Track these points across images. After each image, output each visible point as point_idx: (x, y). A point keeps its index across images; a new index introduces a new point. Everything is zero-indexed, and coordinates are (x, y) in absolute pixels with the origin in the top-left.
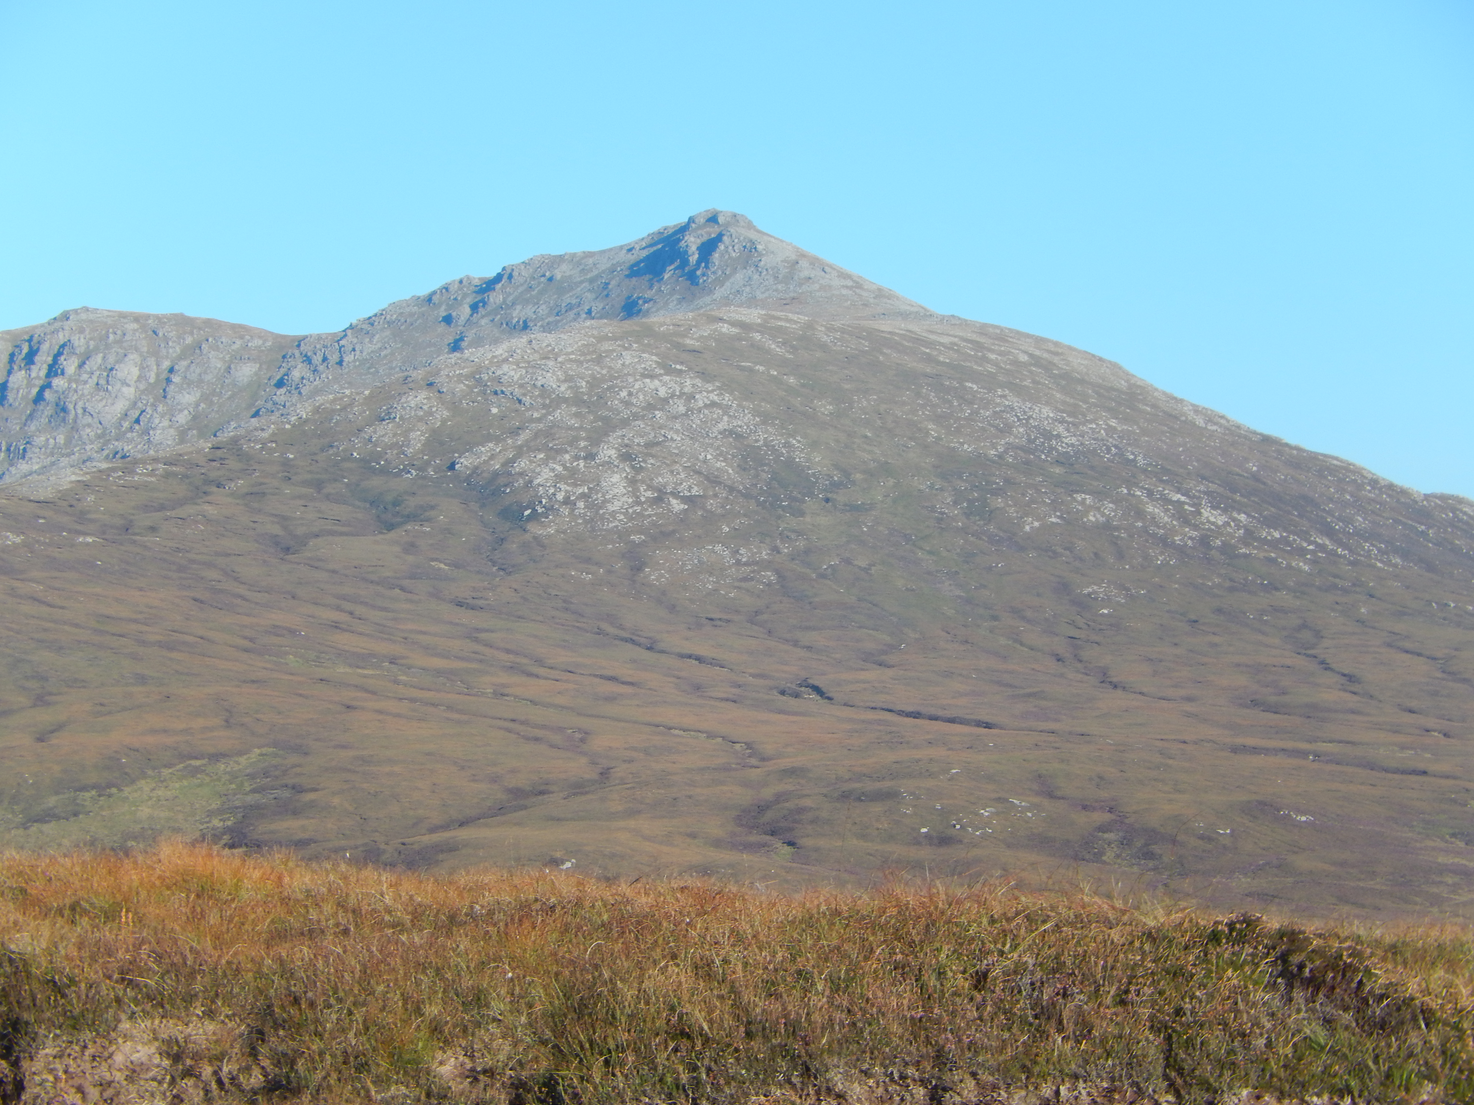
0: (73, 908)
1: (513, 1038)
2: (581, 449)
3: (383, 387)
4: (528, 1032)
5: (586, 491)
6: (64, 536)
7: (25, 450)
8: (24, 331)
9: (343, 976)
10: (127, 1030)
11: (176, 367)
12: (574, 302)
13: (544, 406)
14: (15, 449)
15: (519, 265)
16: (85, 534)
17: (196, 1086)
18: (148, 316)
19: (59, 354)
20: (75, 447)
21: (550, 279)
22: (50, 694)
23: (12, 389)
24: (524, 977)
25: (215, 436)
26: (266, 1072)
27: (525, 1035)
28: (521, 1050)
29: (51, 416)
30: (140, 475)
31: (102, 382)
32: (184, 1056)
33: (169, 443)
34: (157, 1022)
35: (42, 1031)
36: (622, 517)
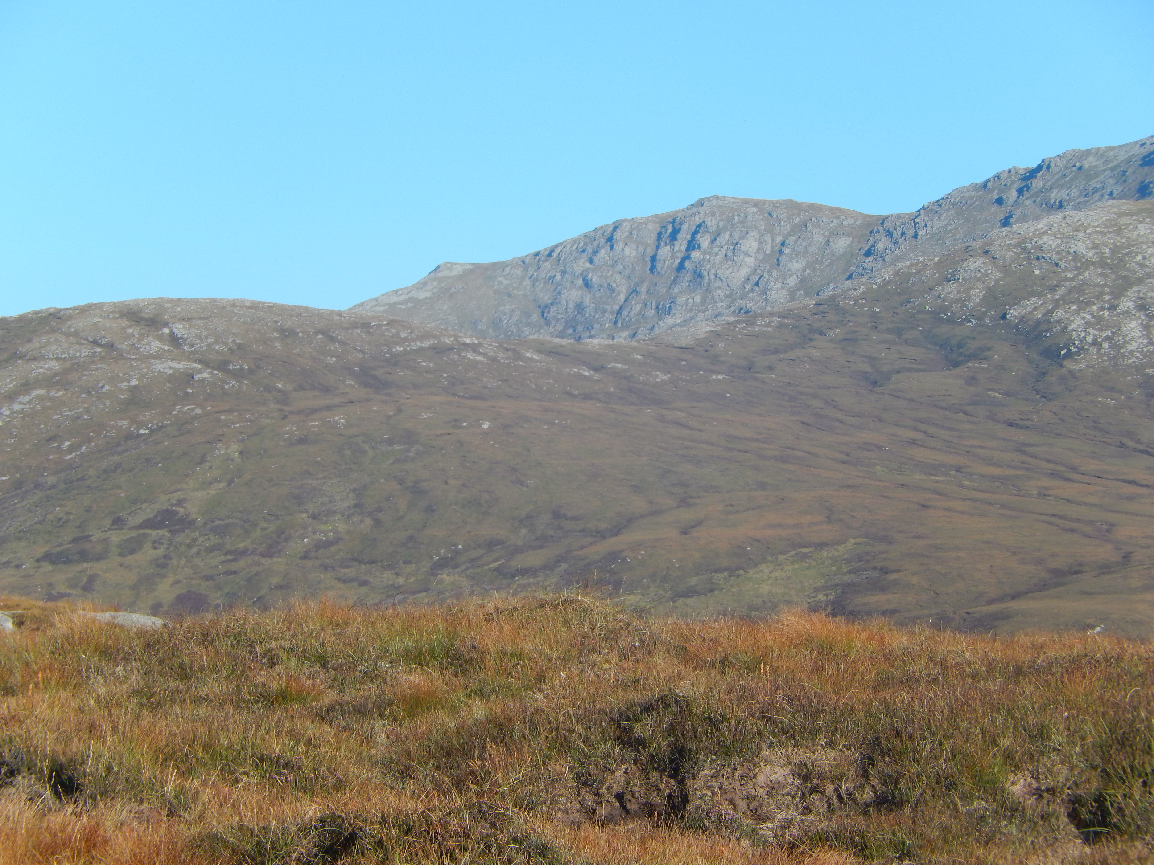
0: (722, 662)
1: (1070, 763)
2: (1105, 302)
3: (949, 255)
4: (1082, 759)
5: (1110, 334)
6: (701, 375)
7: (670, 307)
8: (668, 215)
9: (934, 715)
10: (767, 756)
11: (787, 242)
12: (1098, 186)
13: (1076, 268)
14: (663, 307)
15: (1055, 157)
16: (718, 373)
17: (821, 800)
18: (764, 202)
19: (696, 232)
20: (709, 305)
21: (1080, 168)
22: (691, 497)
23: (660, 260)
24: (1078, 716)
25: (818, 295)
26: (875, 790)
27: (1080, 761)
28: (1076, 773)
29: (690, 281)
30: (760, 326)
31: (730, 254)
32: (812, 777)
33: (782, 301)
34: (790, 750)
35: (702, 757)
36: (1138, 355)
